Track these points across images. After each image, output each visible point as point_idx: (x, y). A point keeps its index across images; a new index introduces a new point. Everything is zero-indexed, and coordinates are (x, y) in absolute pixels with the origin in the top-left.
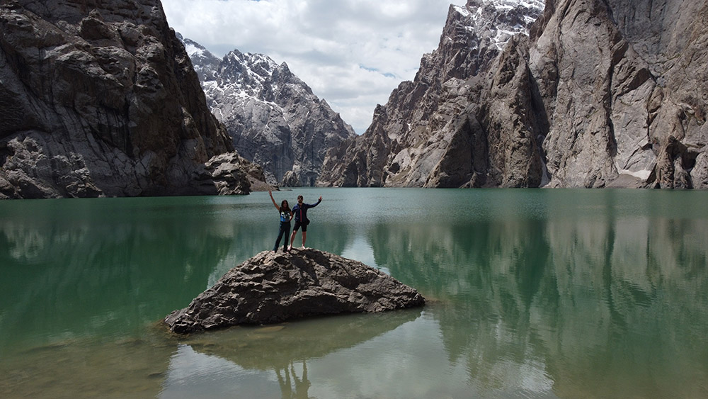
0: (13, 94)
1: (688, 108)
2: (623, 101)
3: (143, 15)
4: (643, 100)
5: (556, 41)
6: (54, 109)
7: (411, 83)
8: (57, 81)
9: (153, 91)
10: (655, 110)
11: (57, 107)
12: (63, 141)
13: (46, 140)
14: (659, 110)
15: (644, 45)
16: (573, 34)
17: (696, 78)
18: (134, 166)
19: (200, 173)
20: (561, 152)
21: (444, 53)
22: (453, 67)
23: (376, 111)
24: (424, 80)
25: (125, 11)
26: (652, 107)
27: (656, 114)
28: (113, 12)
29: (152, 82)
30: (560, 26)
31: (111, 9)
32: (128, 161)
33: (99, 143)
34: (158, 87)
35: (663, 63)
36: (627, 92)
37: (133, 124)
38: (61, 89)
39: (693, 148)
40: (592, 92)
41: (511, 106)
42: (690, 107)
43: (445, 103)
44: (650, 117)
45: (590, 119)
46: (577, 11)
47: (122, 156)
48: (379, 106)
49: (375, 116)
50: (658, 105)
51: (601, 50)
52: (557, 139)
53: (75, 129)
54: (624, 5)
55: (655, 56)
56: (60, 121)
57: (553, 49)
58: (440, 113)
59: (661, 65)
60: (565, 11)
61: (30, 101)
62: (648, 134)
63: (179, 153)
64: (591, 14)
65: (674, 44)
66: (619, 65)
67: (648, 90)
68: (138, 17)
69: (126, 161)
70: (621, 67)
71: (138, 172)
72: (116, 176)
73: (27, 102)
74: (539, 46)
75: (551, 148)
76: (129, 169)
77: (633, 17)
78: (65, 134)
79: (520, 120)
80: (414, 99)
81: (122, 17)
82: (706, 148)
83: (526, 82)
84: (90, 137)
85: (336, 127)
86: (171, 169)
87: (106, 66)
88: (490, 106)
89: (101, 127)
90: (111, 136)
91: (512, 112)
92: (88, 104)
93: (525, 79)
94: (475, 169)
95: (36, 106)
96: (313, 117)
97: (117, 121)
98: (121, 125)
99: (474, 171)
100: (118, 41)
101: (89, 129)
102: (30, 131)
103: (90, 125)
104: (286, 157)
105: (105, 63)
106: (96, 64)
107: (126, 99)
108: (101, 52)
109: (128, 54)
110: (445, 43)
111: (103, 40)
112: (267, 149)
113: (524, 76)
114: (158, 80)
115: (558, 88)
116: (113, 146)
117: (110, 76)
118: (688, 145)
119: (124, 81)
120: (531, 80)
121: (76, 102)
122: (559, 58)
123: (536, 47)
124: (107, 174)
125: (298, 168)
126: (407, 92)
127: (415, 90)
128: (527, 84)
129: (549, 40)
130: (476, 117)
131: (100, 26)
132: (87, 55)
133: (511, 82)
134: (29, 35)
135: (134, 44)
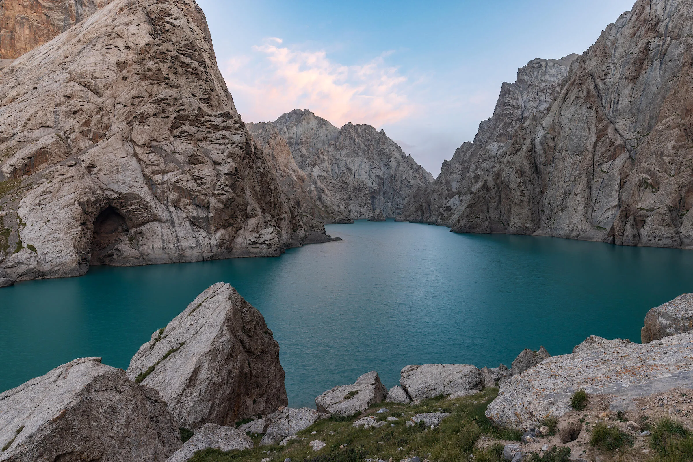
0: (148, 202)
1: (647, 179)
2: (603, 169)
3: (232, 142)
4: (618, 170)
5: (556, 121)
6: (168, 209)
7: (471, 143)
8: (171, 193)
9: (223, 194)
10: (625, 178)
11: (170, 207)
12: (171, 227)
13: (161, 227)
14: (628, 178)
15: (624, 124)
16: (569, 116)
17: (655, 155)
18: (210, 239)
20: (552, 207)
21: (496, 120)
22: (501, 131)
23: (443, 165)
24: (481, 142)
25: (221, 141)
26: (623, 176)
27: (626, 181)
28: (213, 143)
29: (224, 189)
30: (561, 108)
31: (212, 141)
33: (192, 227)
34: (227, 192)
35: (637, 139)
36: (607, 162)
37: (211, 215)
38: (172, 197)
39: (645, 212)
40: (580, 162)
41: (517, 172)
42: (649, 178)
43: (487, 162)
44: (622, 183)
45: (576, 183)
46: (574, 97)
47: (204, 233)
48: (445, 161)
49: (442, 169)
50: (627, 174)
51: (589, 128)
52: (551, 197)
53: (179, 220)
54: (611, 92)
55: (632, 134)
56: (171, 216)
57: (553, 126)
58: (482, 170)
59: (636, 141)
60: (565, 98)
61: (156, 205)
62: (619, 196)
63: (244, 228)
64: (585, 100)
65: (647, 124)
66: (602, 141)
67: (622, 161)
68: (228, 143)
69: (206, 236)
70: (603, 142)
71: (212, 243)
72: (198, 246)
73: (154, 206)
74: (544, 124)
75: (546, 204)
76: (207, 241)
77: (618, 102)
78: (172, 222)
79: (523, 182)
80: (471, 156)
81: (218, 145)
82: (655, 212)
83: (531, 153)
84: (187, 224)
85: (417, 176)
86: (237, 238)
87: (199, 182)
88: (503, 171)
89: (193, 217)
90: (199, 222)
91: (517, 176)
92: (187, 204)
93: (530, 151)
94: (490, 217)
95: (159, 208)
96: (400, 169)
97: (202, 214)
98: (205, 215)
99: (488, 219)
100: (209, 164)
101: (187, 219)
102: (154, 223)
103: (188, 217)
104: (381, 197)
105: (199, 180)
106: (193, 181)
107: (208, 200)
108: (196, 173)
109: (213, 173)
110: (497, 112)
111: (200, 165)
112: (367, 192)
113: (529, 148)
114: (228, 187)
115: (555, 158)
116: (200, 228)
117: (199, 188)
118: (641, 209)
119: (208, 190)
120: (535, 151)
121: (181, 204)
122: (557, 135)
123: (542, 125)
124: (193, 246)
125: (390, 204)
126: (467, 150)
127: (473, 149)
128: (531, 154)
129: (552, 120)
130: (493, 179)
131: (198, 157)
132: (188, 177)
133: (519, 153)
134: (157, 168)
135: (219, 164)
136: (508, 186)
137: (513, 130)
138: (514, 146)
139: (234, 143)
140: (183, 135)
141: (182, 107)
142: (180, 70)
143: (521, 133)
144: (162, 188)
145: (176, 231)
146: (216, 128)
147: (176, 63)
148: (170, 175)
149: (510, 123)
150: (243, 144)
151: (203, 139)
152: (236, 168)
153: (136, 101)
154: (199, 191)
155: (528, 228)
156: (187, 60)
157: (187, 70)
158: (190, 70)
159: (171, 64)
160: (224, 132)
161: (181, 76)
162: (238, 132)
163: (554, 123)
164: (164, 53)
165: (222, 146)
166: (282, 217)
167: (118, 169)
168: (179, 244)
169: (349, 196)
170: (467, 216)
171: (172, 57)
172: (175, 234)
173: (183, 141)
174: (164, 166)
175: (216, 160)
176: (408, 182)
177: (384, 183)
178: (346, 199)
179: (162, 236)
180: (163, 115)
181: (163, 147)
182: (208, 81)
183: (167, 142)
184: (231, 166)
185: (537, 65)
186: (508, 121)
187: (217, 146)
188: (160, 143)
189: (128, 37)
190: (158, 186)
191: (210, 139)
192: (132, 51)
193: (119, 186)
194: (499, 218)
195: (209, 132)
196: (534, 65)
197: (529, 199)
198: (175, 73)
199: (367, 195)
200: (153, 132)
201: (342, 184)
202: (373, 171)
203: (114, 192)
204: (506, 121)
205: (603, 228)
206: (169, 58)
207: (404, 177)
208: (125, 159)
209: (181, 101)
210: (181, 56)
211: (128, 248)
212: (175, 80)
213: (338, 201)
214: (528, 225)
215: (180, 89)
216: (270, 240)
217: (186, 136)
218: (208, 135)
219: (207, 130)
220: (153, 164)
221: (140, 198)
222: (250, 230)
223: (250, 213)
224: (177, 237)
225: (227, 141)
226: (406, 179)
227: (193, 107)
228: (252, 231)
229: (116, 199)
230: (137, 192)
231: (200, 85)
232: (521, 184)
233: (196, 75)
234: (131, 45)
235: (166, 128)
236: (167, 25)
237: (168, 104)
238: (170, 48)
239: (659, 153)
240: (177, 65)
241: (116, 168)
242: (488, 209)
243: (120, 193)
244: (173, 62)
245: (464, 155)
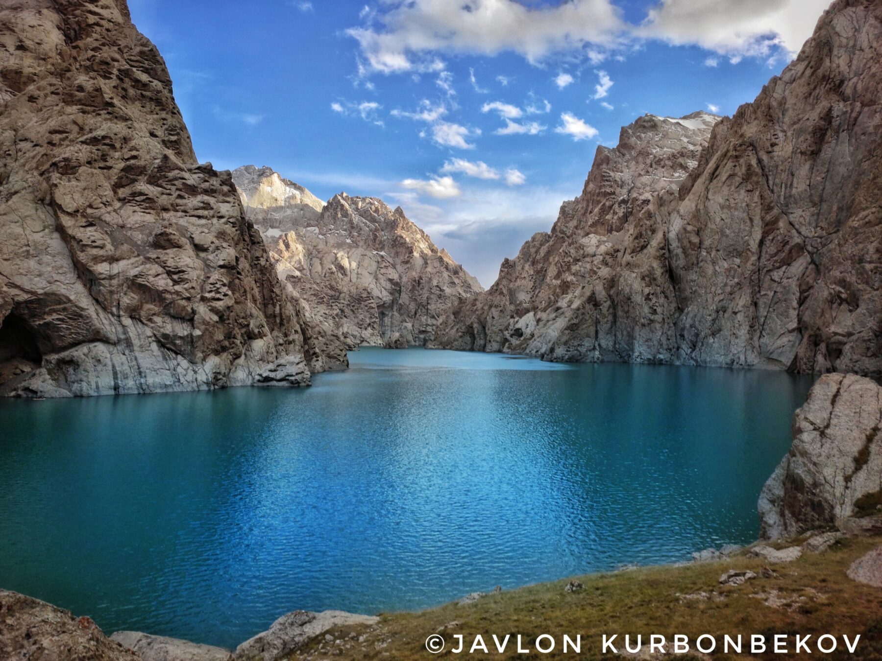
0: (82, 309)
1: (840, 292)
2: (773, 277)
3: (219, 215)
4: (796, 279)
5: (701, 207)
6: (120, 321)
7: (546, 234)
8: (125, 294)
9: (219, 299)
10: (807, 290)
11: (123, 319)
12: (127, 352)
13: (110, 352)
14: (811, 291)
15: (801, 216)
16: (721, 201)
17: (852, 260)
18: (195, 372)
19: (264, 375)
20: (698, 330)
21: (588, 201)
22: (597, 218)
23: (503, 265)
24: (563, 232)
25: (200, 212)
26: (804, 287)
27: (808, 295)
28: (188, 214)
29: (220, 290)
30: (707, 189)
31: (185, 211)
32: (191, 368)
33: (162, 352)
34: (225, 295)
35: (821, 238)
36: (779, 268)
37: (197, 332)
38: (128, 302)
39: (841, 337)
40: (739, 267)
41: (643, 278)
42: (843, 291)
43: (580, 263)
44: (802, 298)
45: (733, 296)
46: (727, 174)
47: (184, 363)
48: (507, 261)
49: (501, 271)
50: (810, 285)
51: (751, 220)
52: (695, 316)
53: (140, 339)
54: (782, 170)
55: (813, 230)
56: (125, 332)
57: (696, 215)
58: (574, 274)
59: (819, 240)
60: (713, 174)
61: (97, 314)
62: (798, 315)
63: (245, 354)
64: (743, 179)
65: (834, 217)
66: (770, 237)
67: (801, 268)
68: (213, 217)
69: (188, 368)
70: (773, 240)
71: (199, 379)
72: (177, 384)
73: (94, 316)
74: (682, 211)
75: (688, 326)
76: (190, 376)
77: (791, 184)
78: (129, 344)
79: (653, 294)
80: (549, 253)
81: (197, 219)
82: (854, 337)
83: (664, 251)
84: (154, 346)
85: (456, 281)
86: (235, 371)
87: (175, 277)
88: (620, 277)
89: (165, 336)
90: (175, 345)
91: (644, 285)
92: (154, 314)
93: (662, 248)
94: (599, 345)
95: (103, 319)
96: (429, 269)
97: (182, 330)
98: (186, 333)
99: (597, 348)
100: (189, 249)
101: (153, 338)
102: (96, 344)
103: (155, 335)
104: (395, 313)
105: (176, 274)
106: (165, 276)
107: (192, 309)
108: (171, 263)
109: (199, 263)
110: (589, 189)
111: (175, 249)
112: (372, 305)
113: (662, 245)
114: (227, 288)
115: (700, 259)
116: (177, 354)
117: (177, 288)
118: (836, 334)
119: (192, 291)
120: (669, 250)
121: (143, 313)
122: (703, 227)
123: (678, 212)
124: (168, 383)
125: (409, 325)
126: (541, 245)
127: (551, 243)
128: (664, 254)
129: (693, 206)
130: (604, 288)
131: (172, 237)
132: (156, 268)
133: (645, 251)
134: (101, 252)
135: (205, 250)
136: (629, 299)
137: (616, 217)
138: (637, 241)
139: (222, 217)
140: (137, 198)
141: (134, 153)
142: (132, 92)
143: (648, 223)
144: (110, 285)
145: (136, 359)
146: (192, 190)
147: (127, 80)
148: (122, 264)
149: (611, 207)
150: (237, 220)
151: (170, 207)
152: (236, 257)
153: (56, 138)
154: (177, 293)
155: (662, 360)
156: (144, 78)
157: (144, 93)
158: (148, 94)
159: (118, 81)
160: (206, 198)
161: (133, 103)
162: (228, 199)
163: (698, 210)
164: (107, 64)
165: (203, 221)
166: (291, 338)
167: (28, 251)
168: (143, 380)
169: (342, 311)
170: (566, 343)
171: (119, 70)
172: (134, 363)
173: (137, 208)
174: (113, 248)
175: (202, 243)
176: (441, 290)
177: (400, 292)
178: (337, 315)
179: (114, 366)
180: (102, 164)
181: (103, 218)
182: (175, 113)
183: (109, 209)
184: (229, 254)
185: (649, 124)
186: (607, 204)
187: (194, 219)
188: (96, 211)
189: (23, 31)
190: (102, 282)
191: (182, 208)
192: (29, 54)
193: (31, 280)
194: (614, 346)
195: (180, 197)
196: (645, 124)
197: (663, 319)
198: (124, 97)
199: (372, 311)
200: (86, 191)
201: (329, 291)
202: (383, 271)
203: (22, 289)
204: (604, 204)
205: (776, 360)
206: (115, 71)
207: (435, 283)
208: (41, 234)
209: (133, 143)
210: (134, 69)
211: (50, 387)
212: (123, 108)
213: (322, 319)
214: (662, 357)
215: (130, 122)
216: (297, 374)
217: (143, 201)
218: (179, 201)
219: (178, 192)
220: (94, 244)
221: (70, 301)
222: (258, 358)
223: (256, 331)
224: (139, 368)
225: (212, 212)
226: (437, 286)
227: (153, 154)
228: (261, 360)
229: (26, 302)
230: (64, 292)
231: (164, 119)
232: (651, 296)
233: (158, 102)
234: (28, 43)
235: (107, 185)
236: (89, 15)
237: (113, 147)
238: (117, 56)
239: (857, 258)
240: (128, 83)
241: (25, 248)
242: (597, 332)
243: (32, 293)
244: (121, 80)
245: (536, 252)
